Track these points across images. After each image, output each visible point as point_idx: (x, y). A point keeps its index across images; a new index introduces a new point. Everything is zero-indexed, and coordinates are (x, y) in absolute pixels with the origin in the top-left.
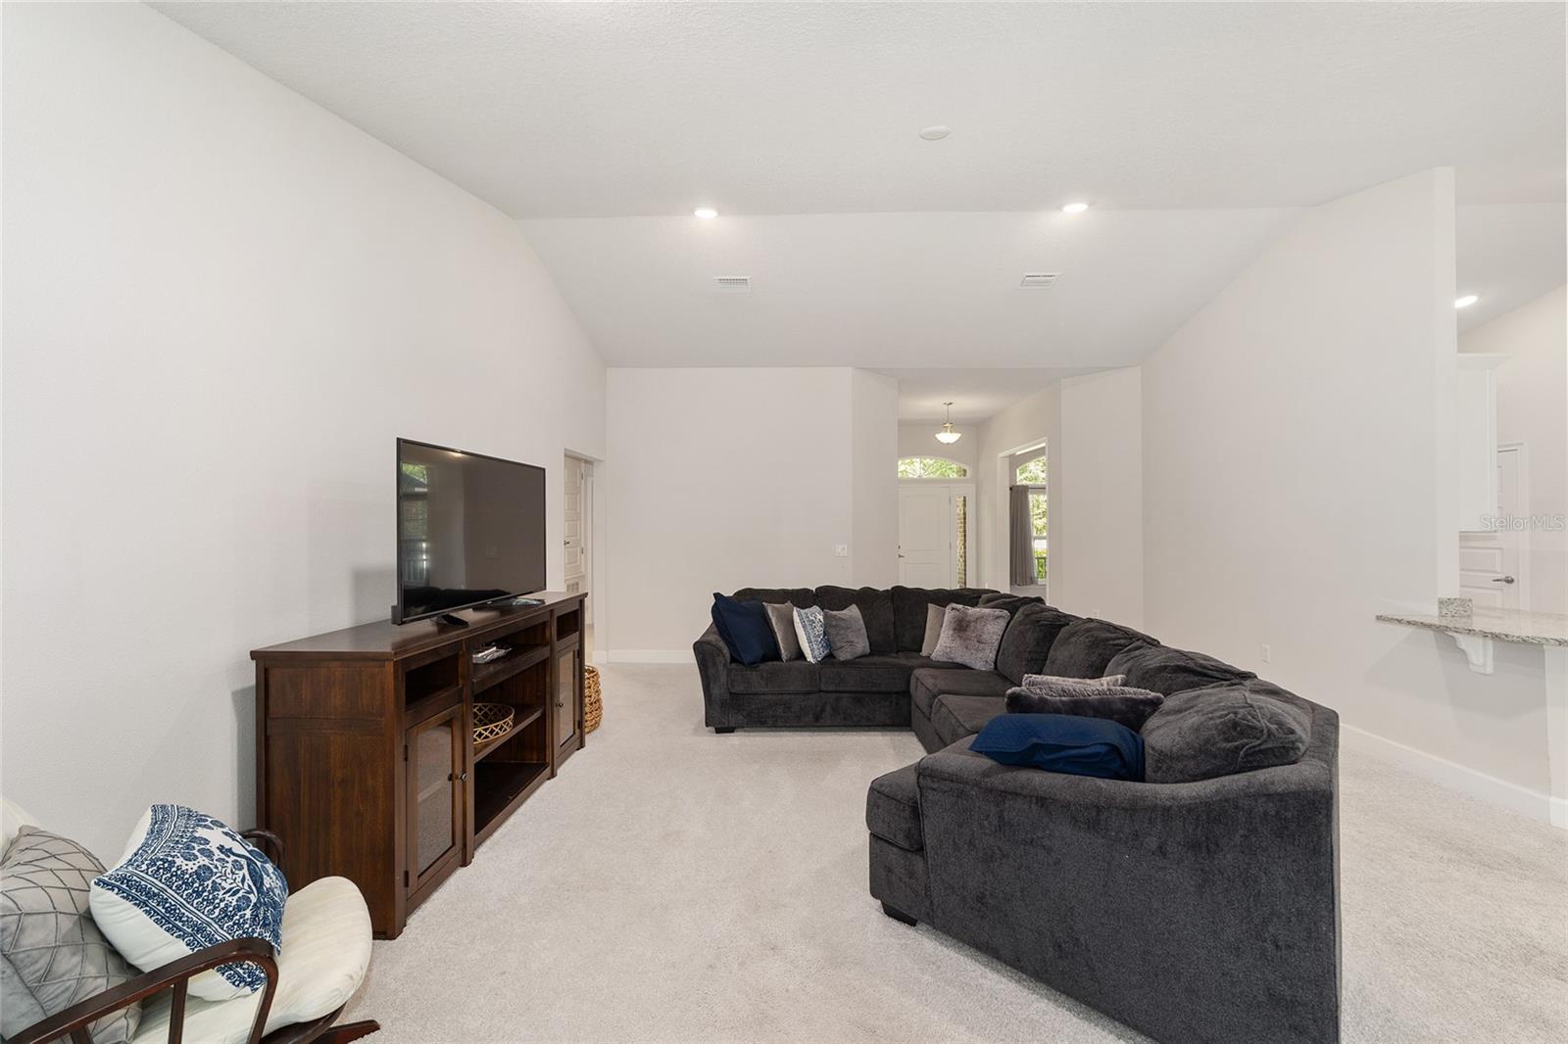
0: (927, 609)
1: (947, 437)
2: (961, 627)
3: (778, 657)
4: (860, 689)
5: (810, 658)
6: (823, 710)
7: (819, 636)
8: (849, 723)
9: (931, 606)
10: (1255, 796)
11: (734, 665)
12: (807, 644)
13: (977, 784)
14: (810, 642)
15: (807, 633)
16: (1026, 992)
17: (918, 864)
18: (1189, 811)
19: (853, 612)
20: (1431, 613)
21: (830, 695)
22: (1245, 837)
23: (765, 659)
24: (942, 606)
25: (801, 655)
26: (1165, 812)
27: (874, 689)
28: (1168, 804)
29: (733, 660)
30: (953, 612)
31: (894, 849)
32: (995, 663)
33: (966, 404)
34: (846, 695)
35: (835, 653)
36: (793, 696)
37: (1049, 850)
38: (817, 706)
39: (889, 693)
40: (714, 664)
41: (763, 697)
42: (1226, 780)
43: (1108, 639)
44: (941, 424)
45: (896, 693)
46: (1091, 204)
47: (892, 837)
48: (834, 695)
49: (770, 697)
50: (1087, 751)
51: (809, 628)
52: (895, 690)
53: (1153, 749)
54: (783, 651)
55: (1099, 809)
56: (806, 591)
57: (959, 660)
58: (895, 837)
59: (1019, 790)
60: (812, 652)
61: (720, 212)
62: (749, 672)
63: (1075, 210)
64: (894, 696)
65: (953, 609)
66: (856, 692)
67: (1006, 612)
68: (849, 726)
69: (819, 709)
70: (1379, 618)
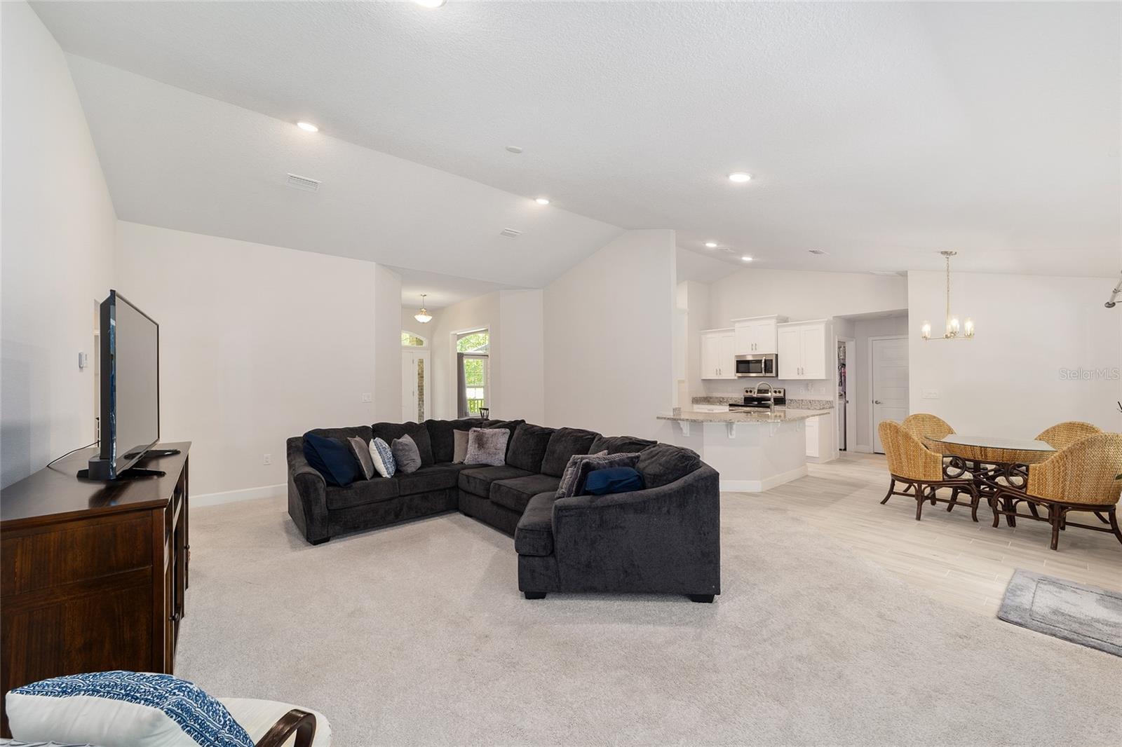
0: (453, 433)
1: (423, 318)
2: (481, 442)
3: (362, 477)
4: (426, 490)
5: (385, 474)
6: (401, 509)
7: (390, 458)
8: (419, 514)
9: (455, 431)
10: (697, 481)
11: (331, 489)
12: (383, 465)
13: (590, 507)
14: (384, 463)
15: (379, 458)
16: (609, 602)
17: (551, 561)
18: (678, 492)
19: (407, 439)
20: (671, 415)
21: (406, 498)
22: (696, 497)
23: (355, 480)
24: (466, 431)
25: (377, 474)
26: (668, 496)
27: (436, 488)
28: (670, 492)
29: (329, 484)
30: (476, 434)
31: (537, 559)
32: (505, 460)
33: (435, 296)
34: (416, 496)
35: (402, 469)
36: (379, 504)
37: (623, 528)
38: (397, 507)
39: (445, 489)
40: (316, 489)
41: (357, 508)
42: (685, 478)
43: (582, 436)
44: (419, 309)
45: (448, 488)
46: (550, 201)
47: (535, 552)
48: (409, 497)
49: (361, 508)
50: (631, 480)
51: (383, 453)
52: (449, 486)
53: (649, 474)
54: (366, 472)
55: (645, 502)
56: (365, 428)
57: (484, 462)
58: (537, 551)
59: (610, 504)
60: (385, 470)
61: (320, 130)
62: (345, 491)
63: (542, 202)
64: (447, 491)
65: (475, 431)
66: (423, 493)
67: (508, 430)
68: (419, 517)
69: (398, 509)
70: (658, 418)
